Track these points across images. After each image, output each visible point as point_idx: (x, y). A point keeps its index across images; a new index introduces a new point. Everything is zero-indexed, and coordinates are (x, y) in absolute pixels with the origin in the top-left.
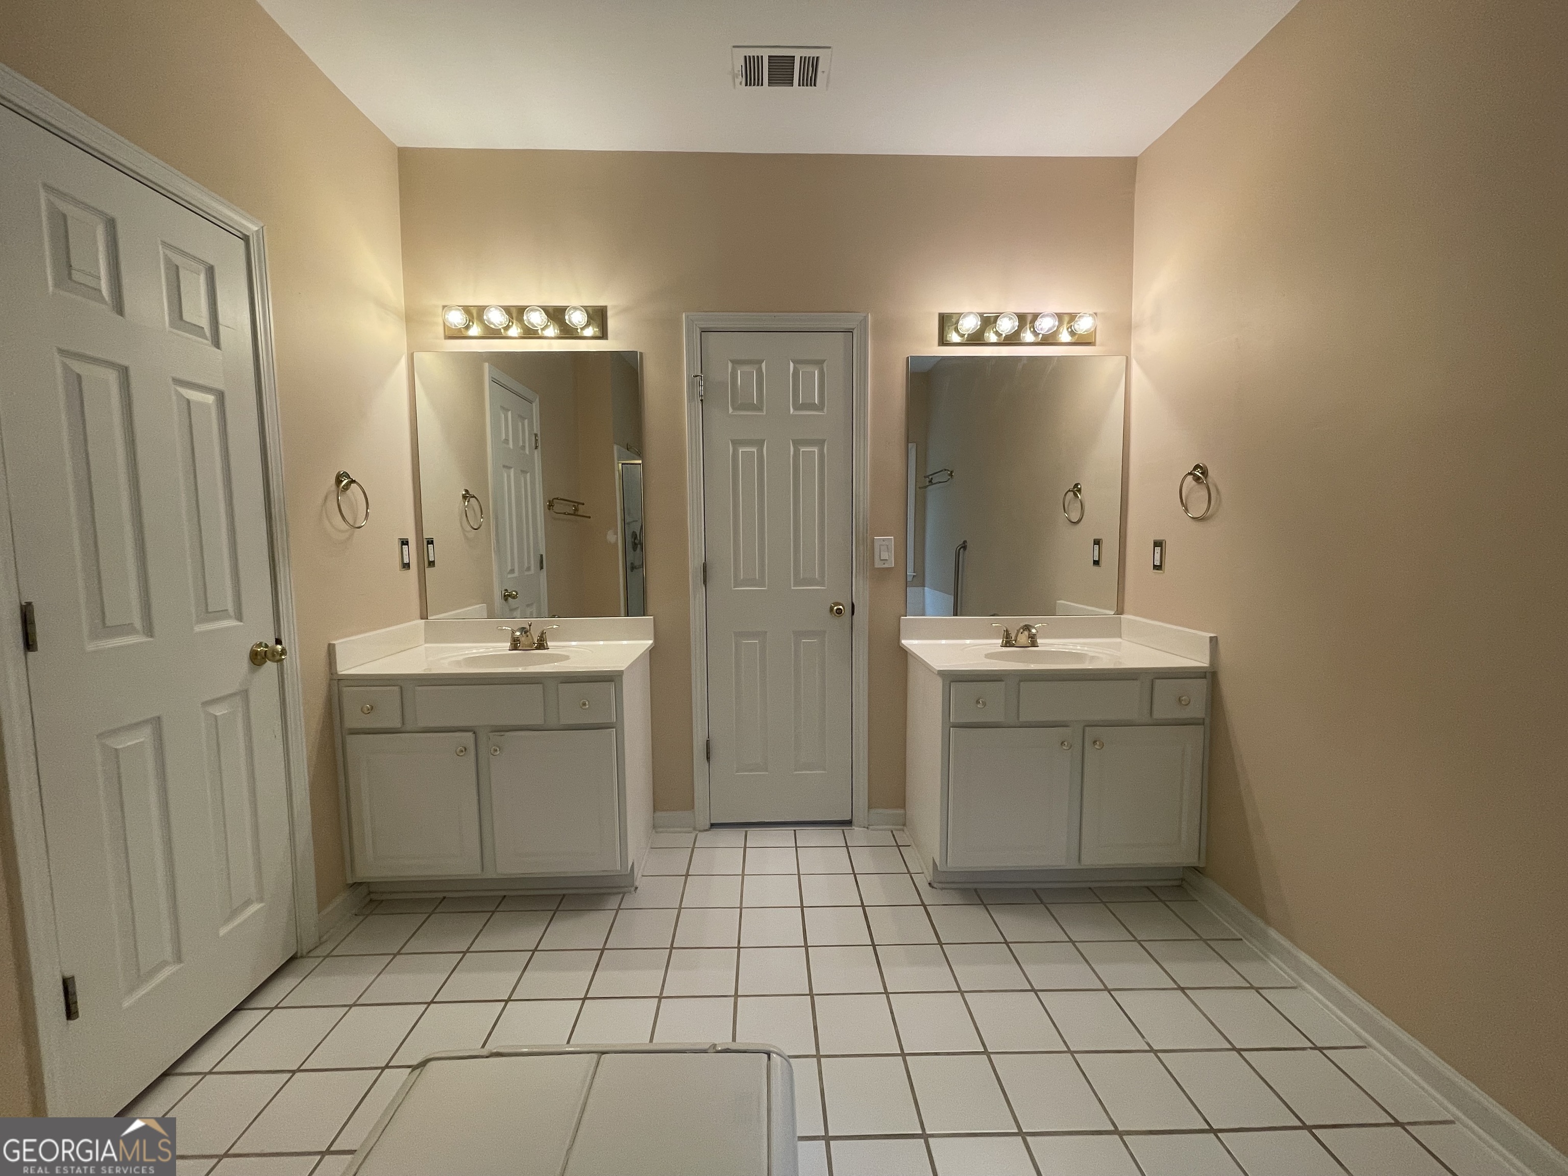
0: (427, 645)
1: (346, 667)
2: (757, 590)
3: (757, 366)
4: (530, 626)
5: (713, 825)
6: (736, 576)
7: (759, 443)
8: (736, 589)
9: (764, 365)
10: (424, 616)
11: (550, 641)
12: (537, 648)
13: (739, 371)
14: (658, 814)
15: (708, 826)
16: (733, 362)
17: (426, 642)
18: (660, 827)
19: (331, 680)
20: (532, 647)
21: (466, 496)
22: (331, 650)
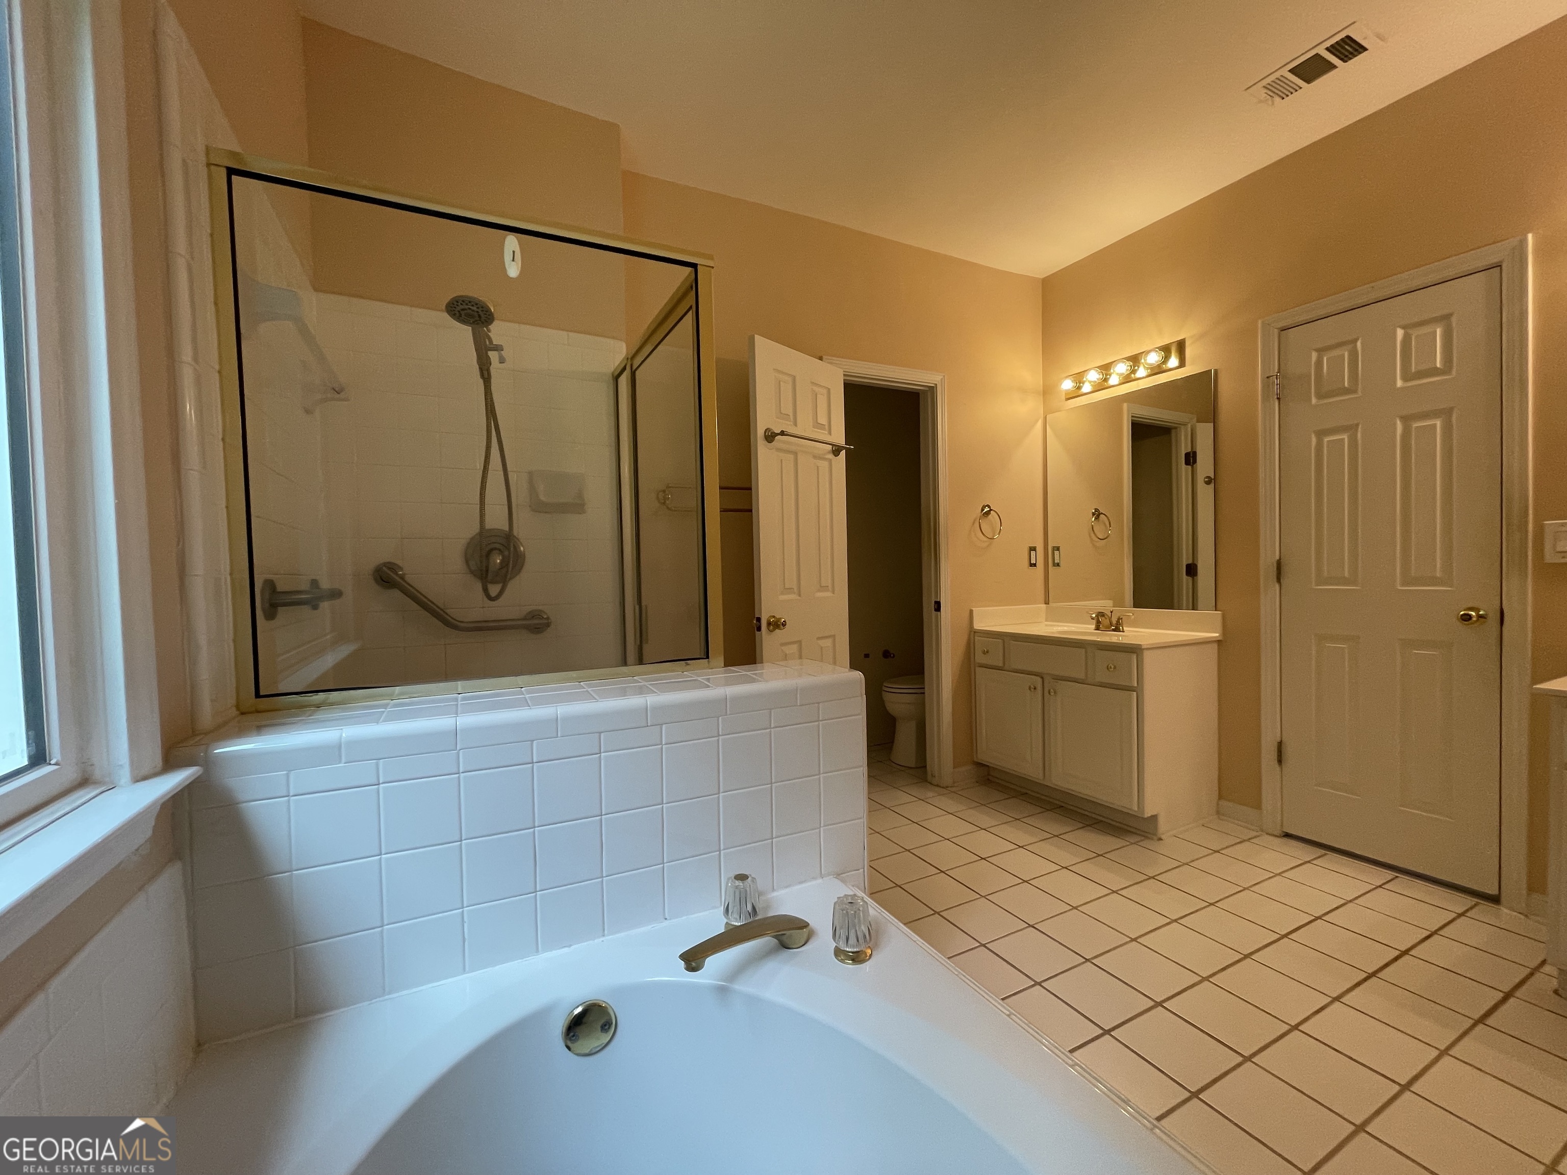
0: (1046, 623)
1: (978, 625)
2: (1350, 589)
3: (1350, 346)
4: (1111, 612)
5: (1287, 835)
6: (1319, 570)
7: (1351, 429)
8: (1319, 587)
9: (1359, 344)
10: (1047, 603)
11: (1126, 627)
12: (1114, 630)
13: (1325, 358)
14: (1222, 803)
15: (1277, 832)
16: (1318, 350)
17: (1046, 621)
18: (1223, 815)
19: (971, 631)
20: (1109, 628)
21: (1097, 514)
22: (971, 612)
